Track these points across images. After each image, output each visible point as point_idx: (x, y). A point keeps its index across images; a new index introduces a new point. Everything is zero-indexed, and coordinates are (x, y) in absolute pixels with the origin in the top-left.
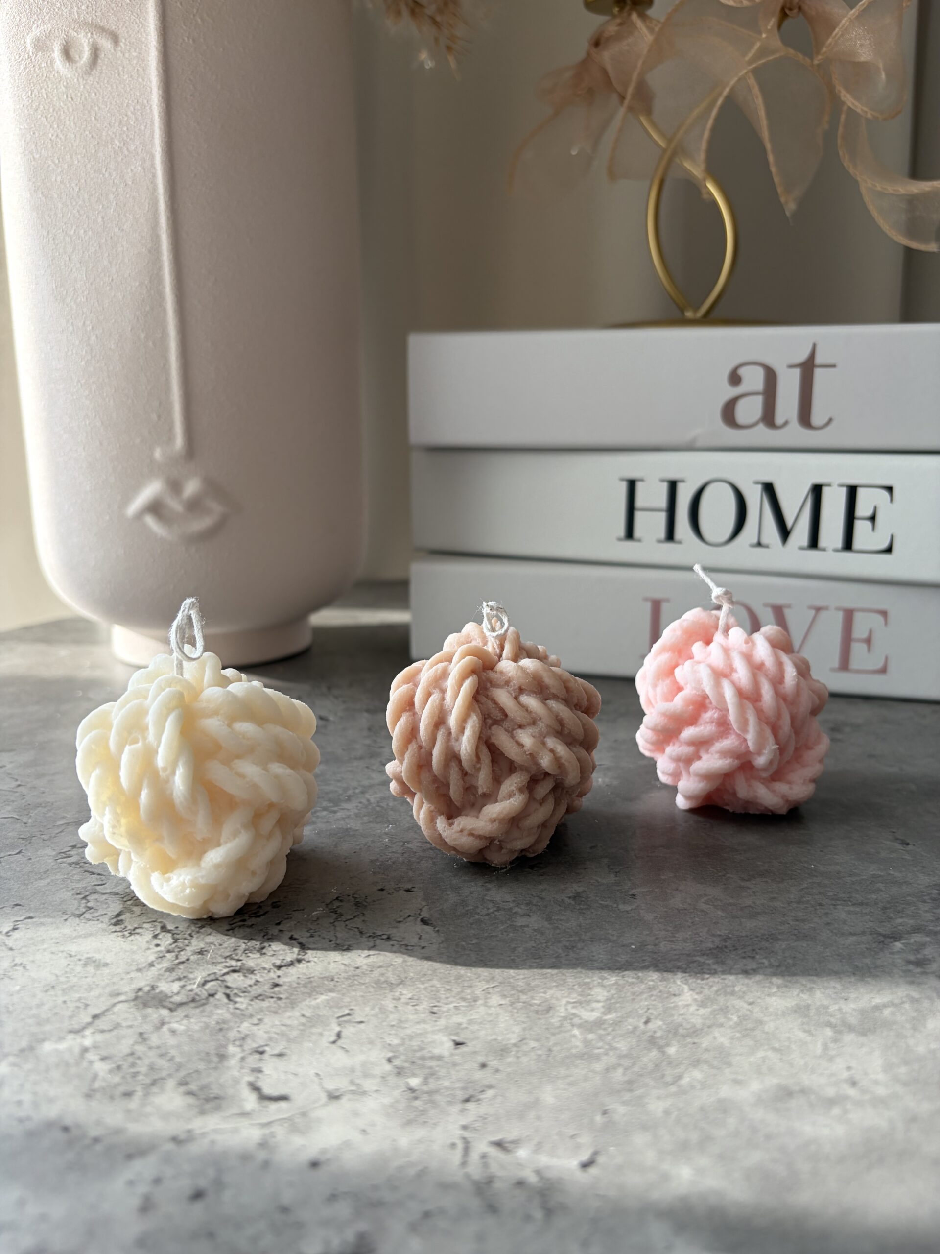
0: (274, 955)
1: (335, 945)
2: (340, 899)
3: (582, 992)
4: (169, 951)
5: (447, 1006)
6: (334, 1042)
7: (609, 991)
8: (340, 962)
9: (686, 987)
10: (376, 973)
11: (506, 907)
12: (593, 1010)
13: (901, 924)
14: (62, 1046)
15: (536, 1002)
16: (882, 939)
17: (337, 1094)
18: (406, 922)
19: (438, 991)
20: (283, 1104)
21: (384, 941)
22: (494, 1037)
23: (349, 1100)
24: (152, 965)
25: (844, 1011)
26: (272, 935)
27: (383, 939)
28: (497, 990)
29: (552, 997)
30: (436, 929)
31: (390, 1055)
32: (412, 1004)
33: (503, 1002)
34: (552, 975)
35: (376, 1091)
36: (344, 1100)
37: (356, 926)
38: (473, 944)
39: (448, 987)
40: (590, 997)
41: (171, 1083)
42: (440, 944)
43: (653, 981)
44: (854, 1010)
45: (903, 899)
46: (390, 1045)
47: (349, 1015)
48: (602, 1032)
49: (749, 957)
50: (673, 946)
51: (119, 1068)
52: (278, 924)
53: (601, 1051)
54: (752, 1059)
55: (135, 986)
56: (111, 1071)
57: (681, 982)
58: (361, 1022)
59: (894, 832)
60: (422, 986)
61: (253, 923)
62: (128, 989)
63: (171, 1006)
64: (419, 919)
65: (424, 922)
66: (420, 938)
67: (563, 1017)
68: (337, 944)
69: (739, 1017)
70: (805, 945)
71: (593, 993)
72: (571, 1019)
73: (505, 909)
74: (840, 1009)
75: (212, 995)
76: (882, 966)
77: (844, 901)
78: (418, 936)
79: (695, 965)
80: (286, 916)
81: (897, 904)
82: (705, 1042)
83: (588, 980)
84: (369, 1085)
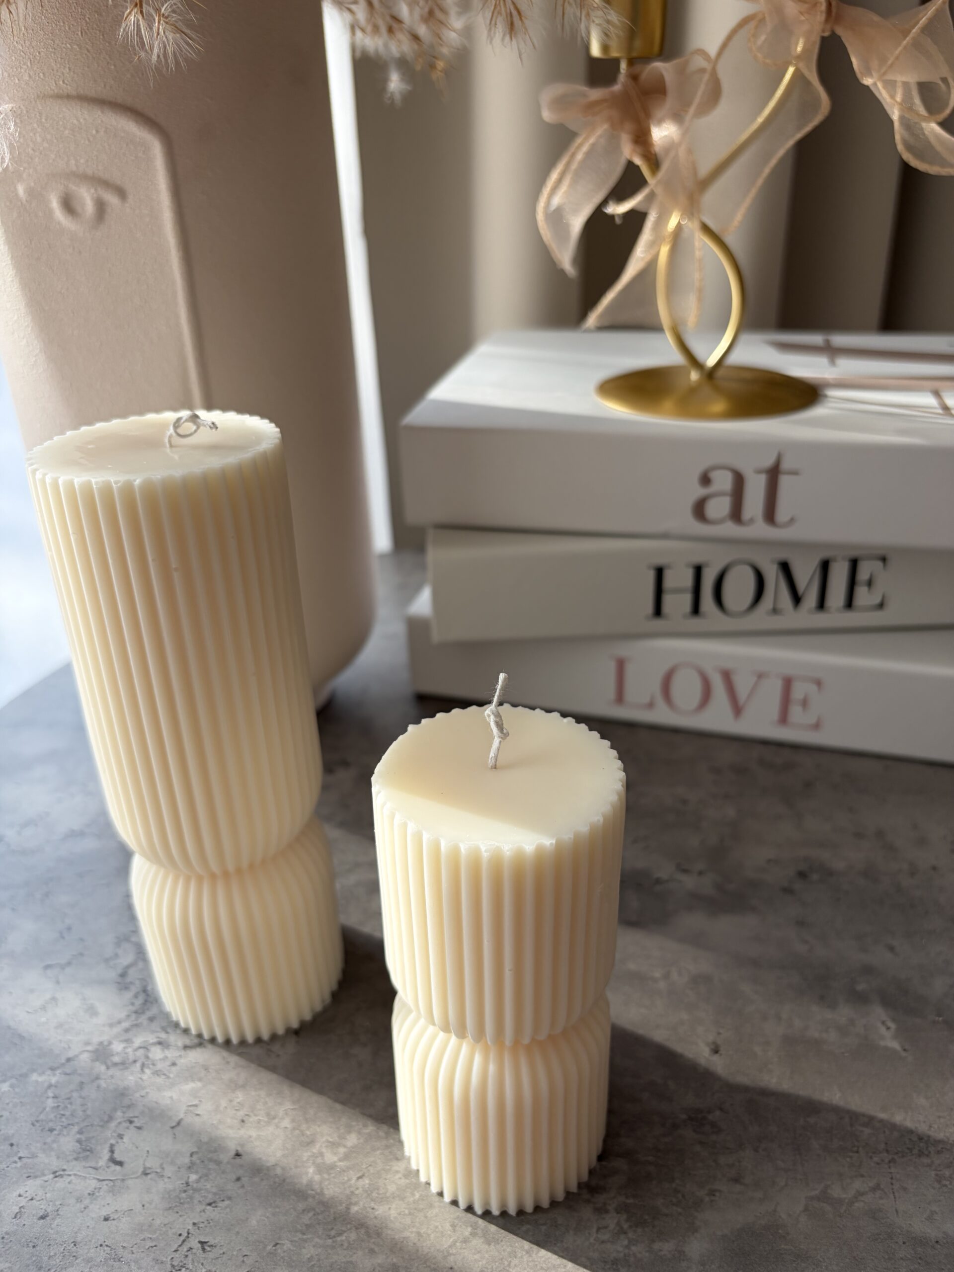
3: (343, 1134)
4: (136, 1012)
5: (254, 1118)
6: (173, 1128)
7: (359, 1139)
12: (335, 1154)
14: (40, 1079)
15: (308, 1133)
17: (148, 1171)
19: (258, 1102)
20: (118, 1168)
22: (262, 1156)
23: (151, 1179)
24: (119, 1022)
28: (294, 1113)
29: (320, 1132)
31: (195, 1150)
32: (237, 1108)
33: (288, 1126)
34: (336, 1111)
35: (169, 1178)
36: (149, 1176)
39: (267, 1100)
40: (344, 1140)
41: (76, 1129)
46: (201, 1141)
47: (196, 1106)
48: (326, 1176)
51: (58, 1106)
55: (101, 1039)
56: (53, 1108)
58: (198, 1115)
60: (253, 1093)
62: (96, 1040)
63: (109, 1063)
67: (313, 1153)
71: (348, 1137)
72: (317, 1157)
75: (135, 1061)
84: (169, 1171)
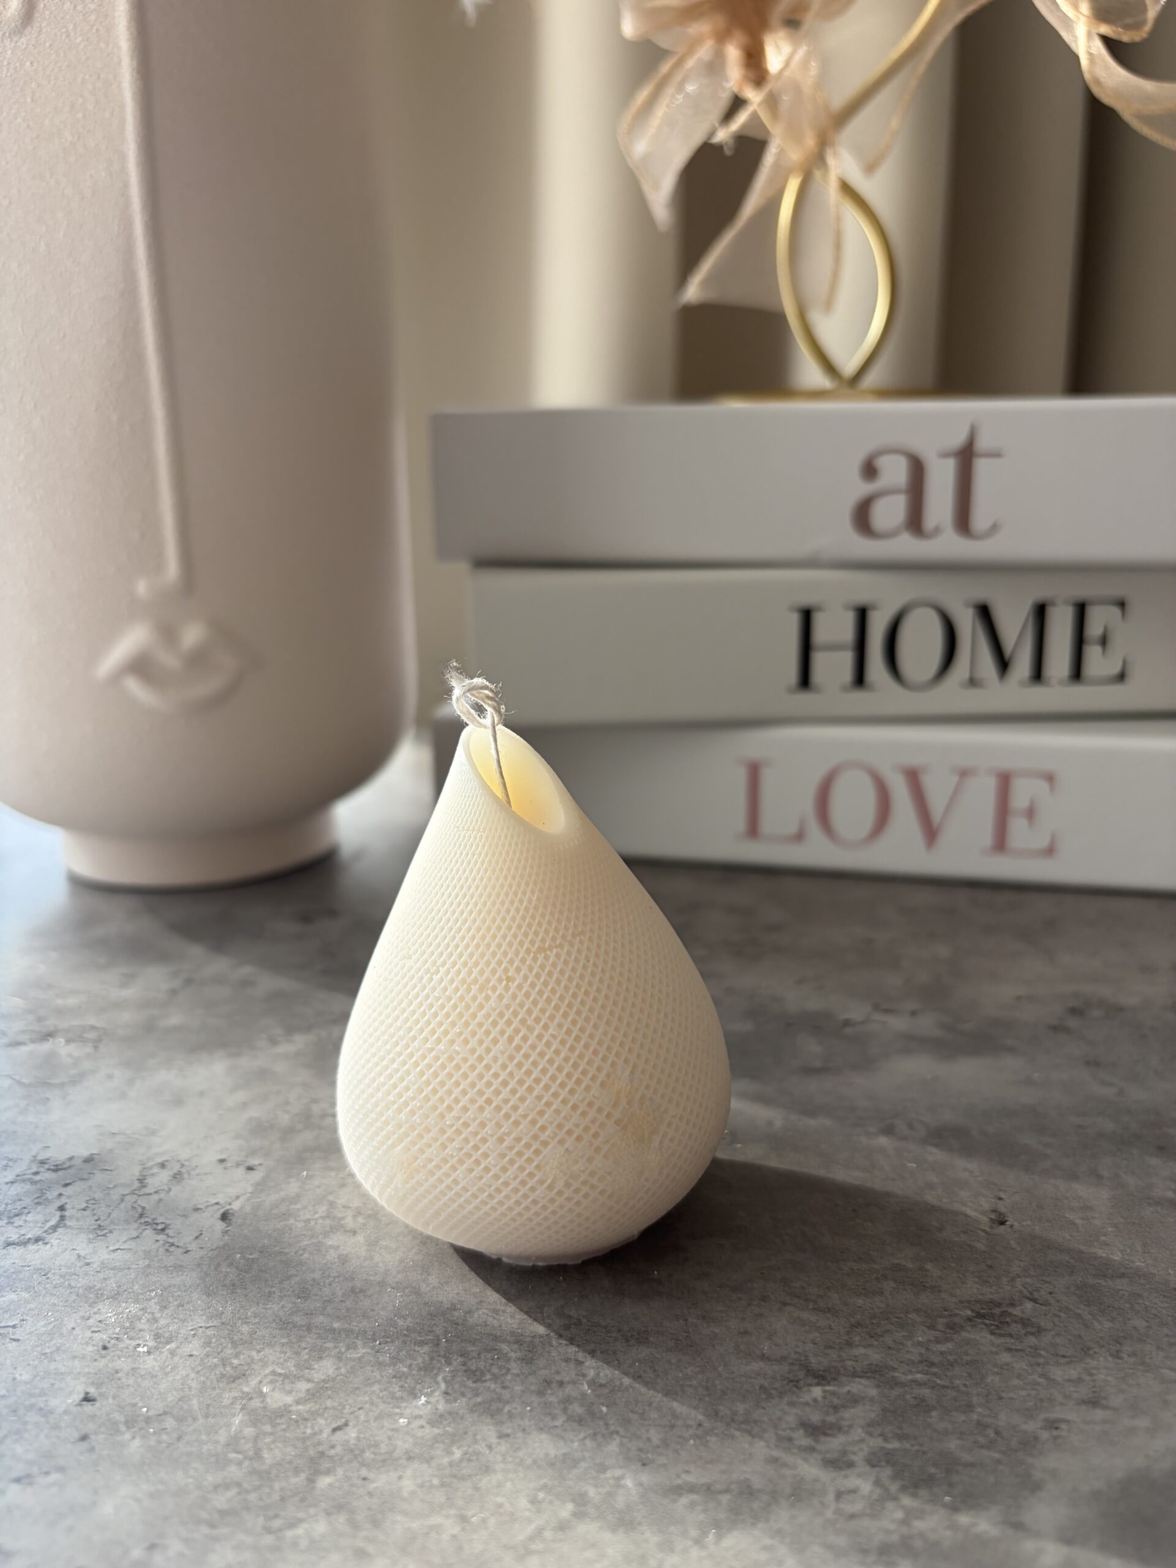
0: (21, 1226)
1: (96, 1227)
2: (166, 1163)
3: (306, 1360)
5: (128, 1342)
8: (77, 1252)
9: (443, 1386)
10: (101, 1275)
11: (340, 1215)
12: (290, 1392)
13: (856, 1359)
16: (801, 1374)
18: (204, 1212)
19: (140, 1319)
21: (154, 1232)
22: (134, 1401)
25: (623, 1482)
26: (47, 1199)
27: (155, 1229)
28: (209, 1332)
29: (260, 1360)
30: (228, 1228)
34: (295, 1326)
37: (142, 1205)
38: (249, 1259)
39: (158, 1315)
40: (307, 1371)
42: (212, 1250)
43: (410, 1366)
44: (641, 1484)
45: (902, 1315)
48: (268, 1428)
49: (576, 1360)
50: (490, 1319)
52: (66, 1185)
53: (240, 1456)
54: (415, 1525)
57: (444, 1379)
59: (1000, 1199)
61: (43, 1178)
64: (222, 1211)
65: (225, 1217)
66: (197, 1238)
68: (100, 1226)
69: (466, 1454)
70: (674, 1361)
71: (316, 1367)
73: (334, 1217)
74: (619, 1479)
76: (755, 1422)
77: (806, 1300)
78: (197, 1234)
79: (489, 1356)
80: (86, 1176)
81: (884, 1322)
82: (381, 1481)
83: (330, 1345)
